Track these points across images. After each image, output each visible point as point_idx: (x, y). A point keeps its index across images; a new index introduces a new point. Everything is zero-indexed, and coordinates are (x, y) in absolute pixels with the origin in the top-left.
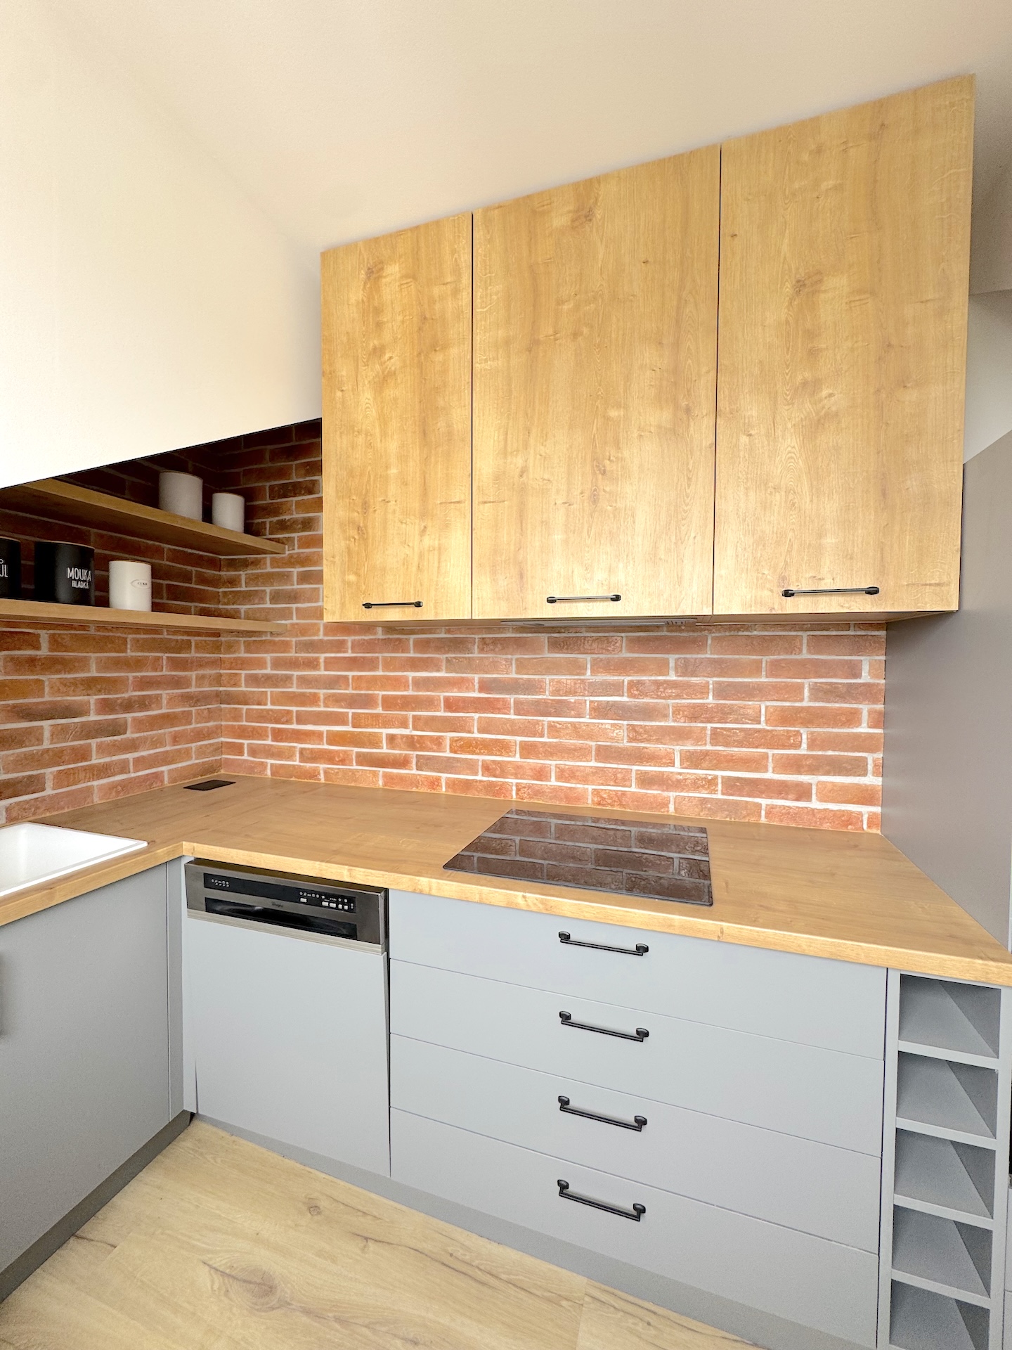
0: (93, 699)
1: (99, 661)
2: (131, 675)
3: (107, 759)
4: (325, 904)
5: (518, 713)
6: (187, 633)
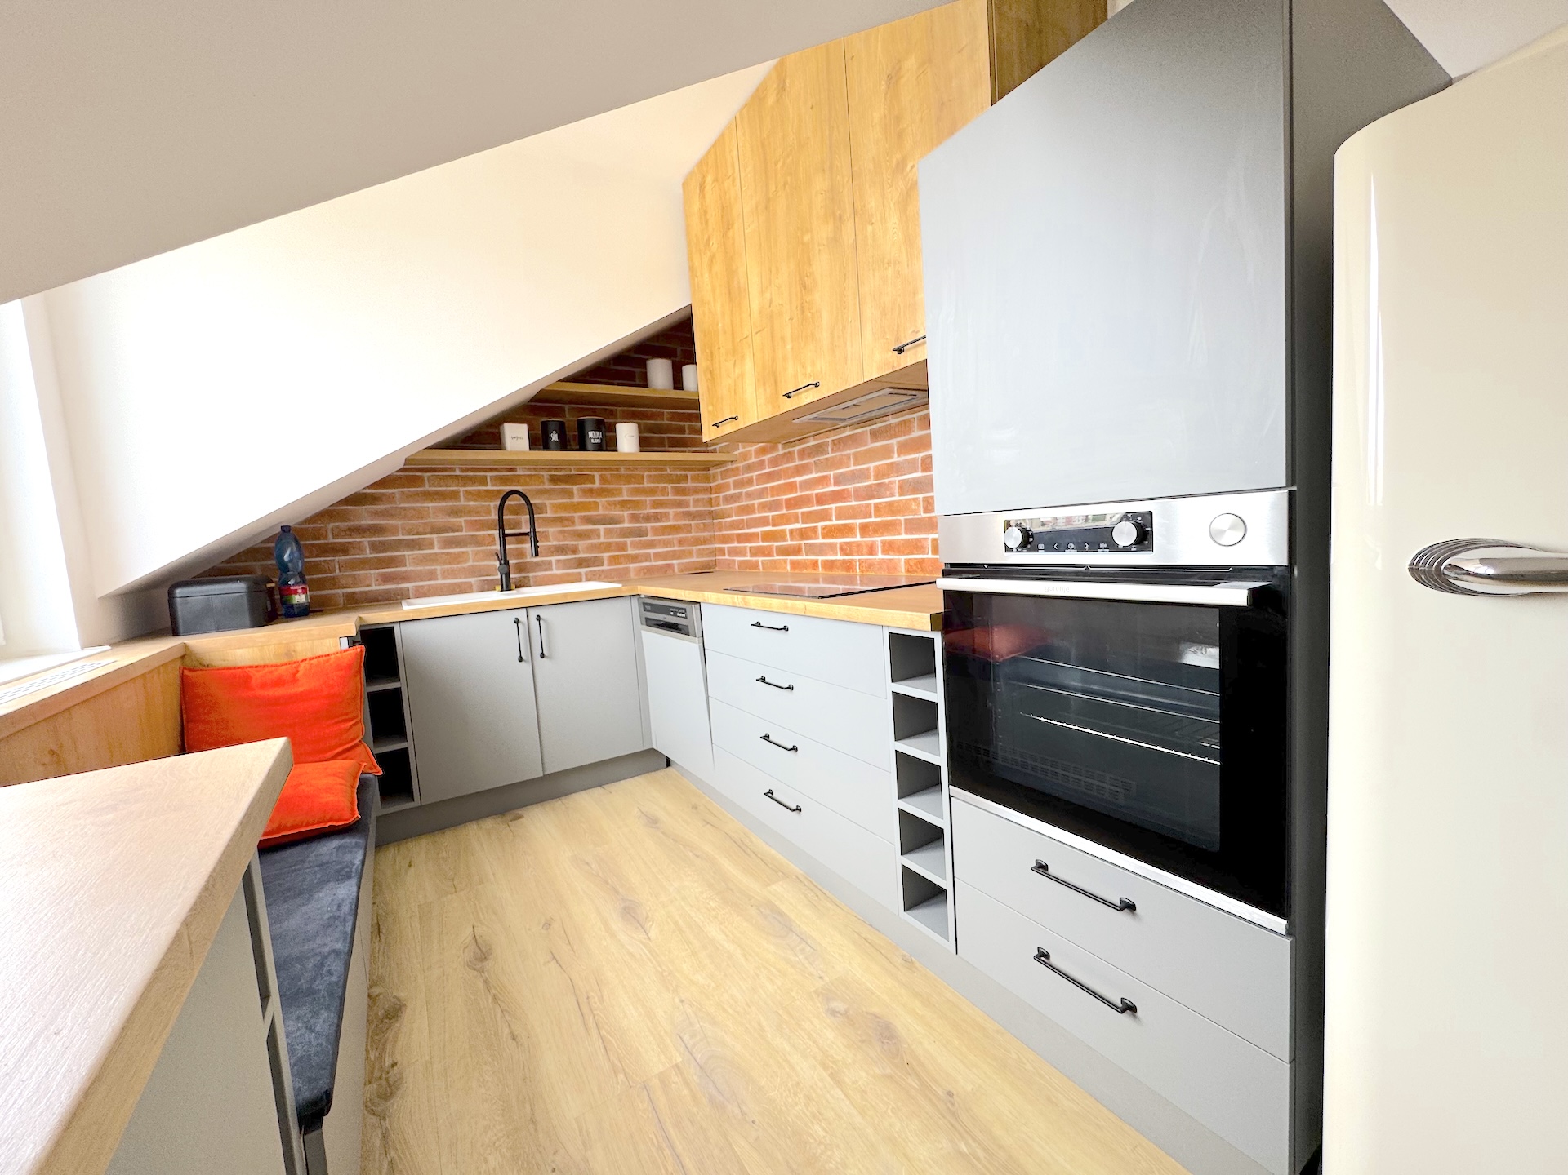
0: (626, 514)
1: (628, 489)
2: (648, 499)
3: (637, 552)
4: (678, 614)
5: (856, 500)
6: (685, 469)
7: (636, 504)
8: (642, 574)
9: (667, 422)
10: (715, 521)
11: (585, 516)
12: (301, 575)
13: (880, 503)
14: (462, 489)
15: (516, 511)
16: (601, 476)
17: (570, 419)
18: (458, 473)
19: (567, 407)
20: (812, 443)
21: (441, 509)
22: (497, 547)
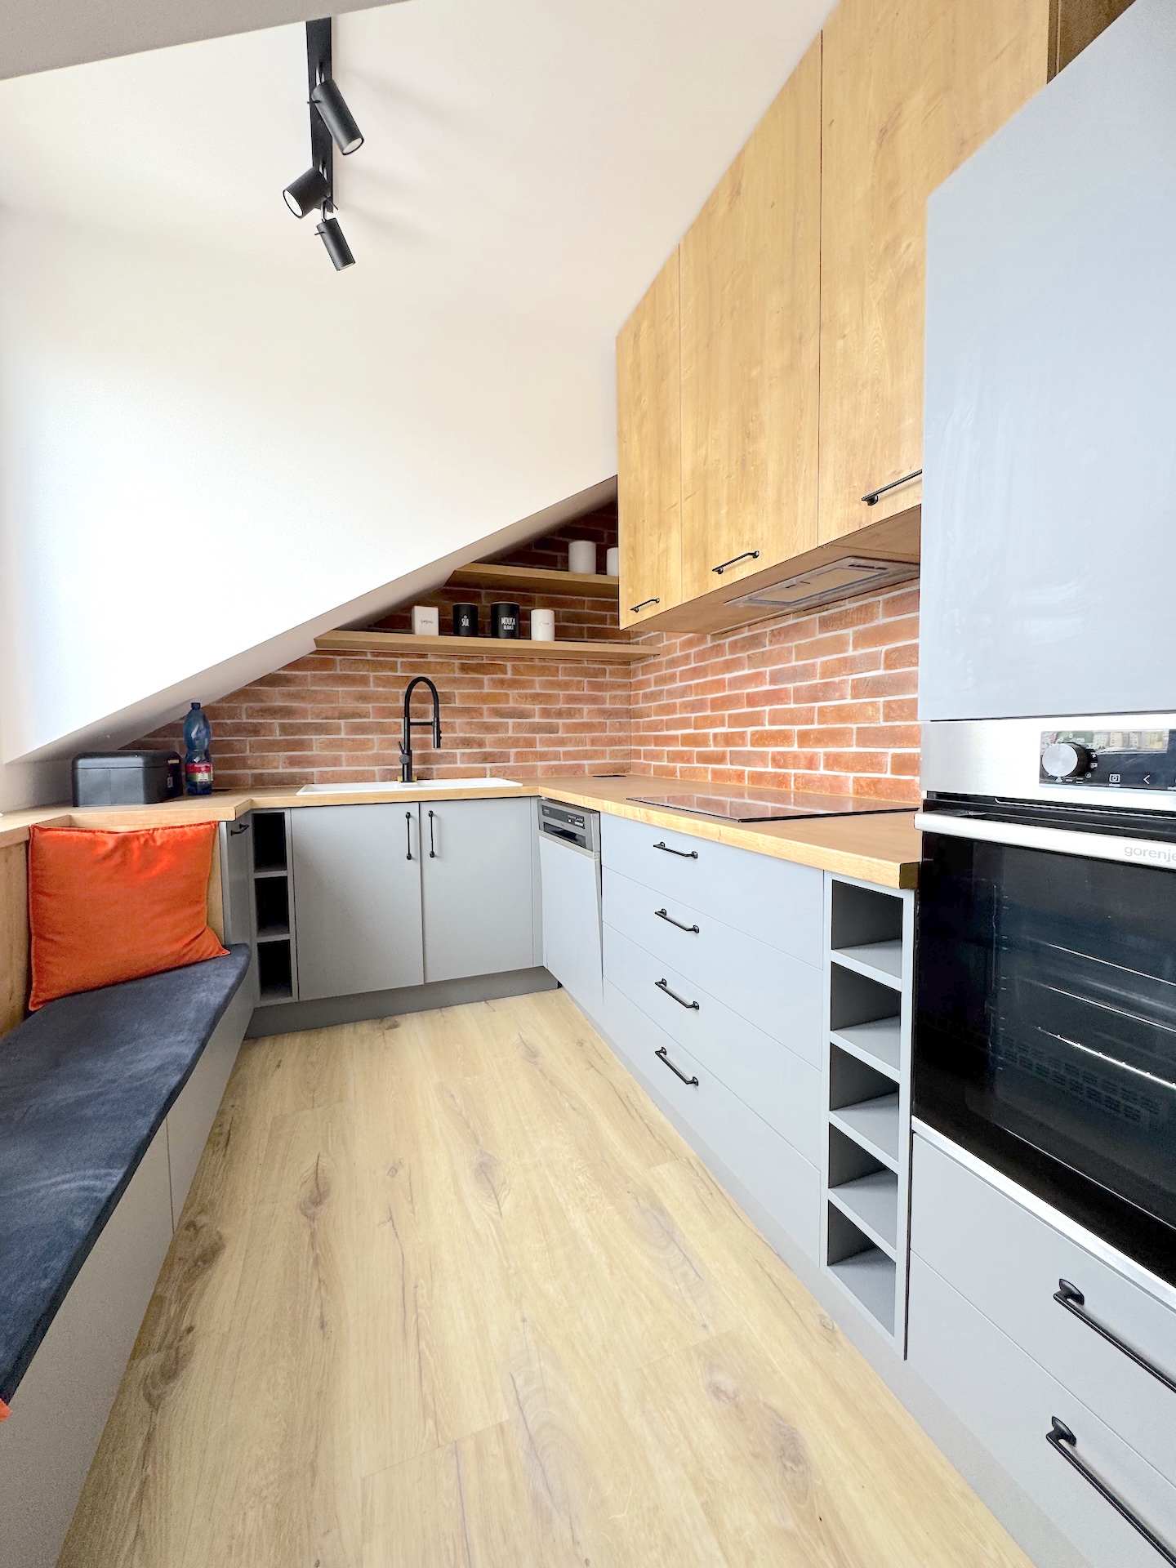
0: (537, 708)
1: (541, 682)
2: (562, 693)
3: (546, 749)
4: (576, 823)
5: (795, 702)
6: (602, 662)
7: (548, 698)
8: (550, 773)
9: (588, 611)
10: (632, 720)
11: (493, 708)
12: (207, 753)
13: (826, 707)
14: (372, 674)
15: (422, 699)
16: (513, 666)
17: (484, 605)
18: (369, 657)
19: (483, 592)
20: (746, 633)
21: (348, 694)
22: (401, 736)
